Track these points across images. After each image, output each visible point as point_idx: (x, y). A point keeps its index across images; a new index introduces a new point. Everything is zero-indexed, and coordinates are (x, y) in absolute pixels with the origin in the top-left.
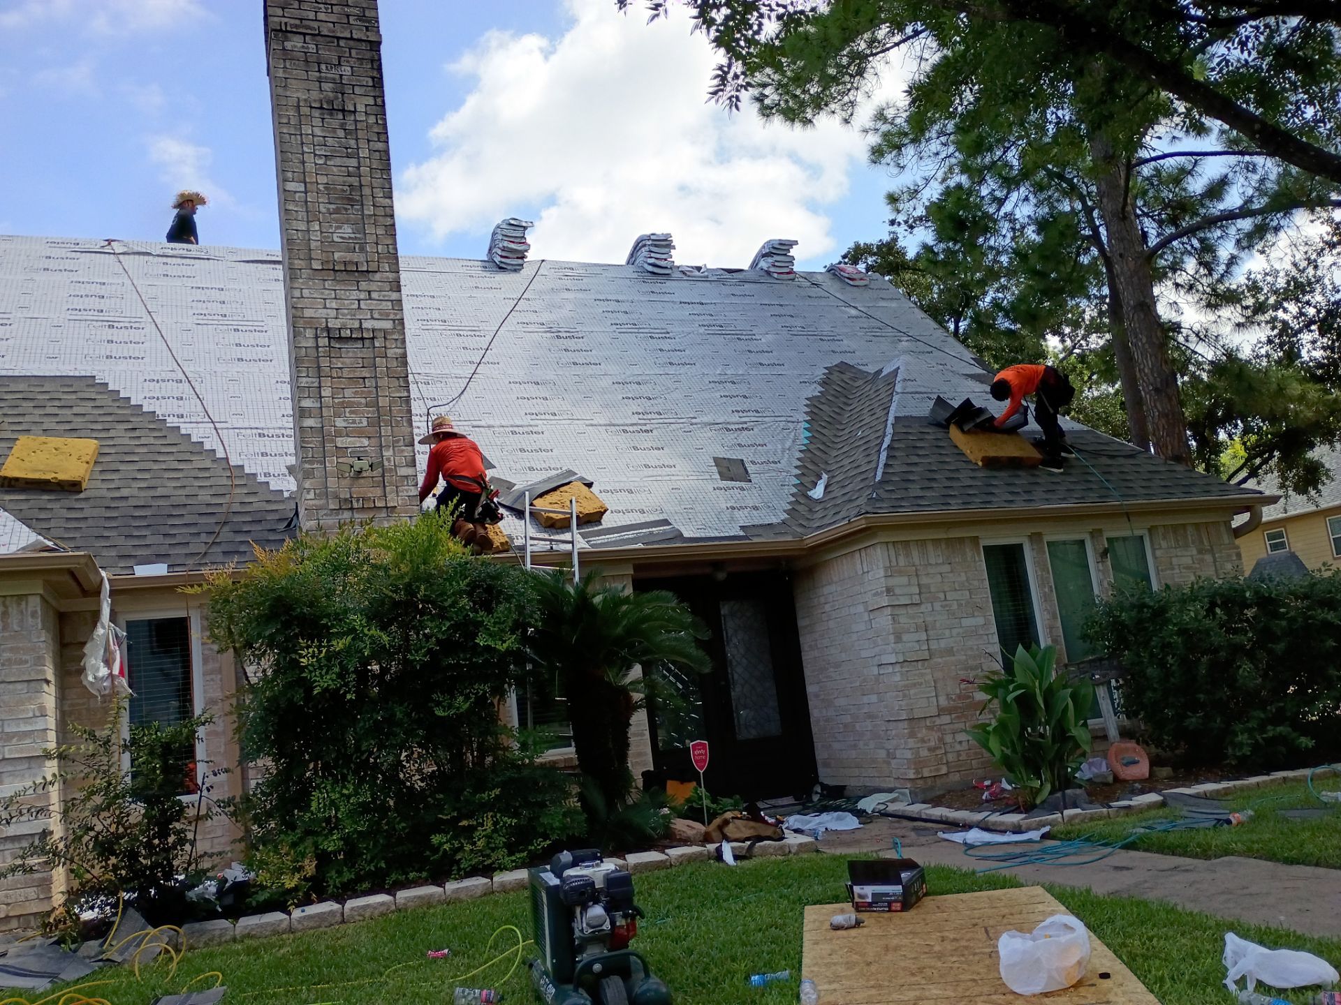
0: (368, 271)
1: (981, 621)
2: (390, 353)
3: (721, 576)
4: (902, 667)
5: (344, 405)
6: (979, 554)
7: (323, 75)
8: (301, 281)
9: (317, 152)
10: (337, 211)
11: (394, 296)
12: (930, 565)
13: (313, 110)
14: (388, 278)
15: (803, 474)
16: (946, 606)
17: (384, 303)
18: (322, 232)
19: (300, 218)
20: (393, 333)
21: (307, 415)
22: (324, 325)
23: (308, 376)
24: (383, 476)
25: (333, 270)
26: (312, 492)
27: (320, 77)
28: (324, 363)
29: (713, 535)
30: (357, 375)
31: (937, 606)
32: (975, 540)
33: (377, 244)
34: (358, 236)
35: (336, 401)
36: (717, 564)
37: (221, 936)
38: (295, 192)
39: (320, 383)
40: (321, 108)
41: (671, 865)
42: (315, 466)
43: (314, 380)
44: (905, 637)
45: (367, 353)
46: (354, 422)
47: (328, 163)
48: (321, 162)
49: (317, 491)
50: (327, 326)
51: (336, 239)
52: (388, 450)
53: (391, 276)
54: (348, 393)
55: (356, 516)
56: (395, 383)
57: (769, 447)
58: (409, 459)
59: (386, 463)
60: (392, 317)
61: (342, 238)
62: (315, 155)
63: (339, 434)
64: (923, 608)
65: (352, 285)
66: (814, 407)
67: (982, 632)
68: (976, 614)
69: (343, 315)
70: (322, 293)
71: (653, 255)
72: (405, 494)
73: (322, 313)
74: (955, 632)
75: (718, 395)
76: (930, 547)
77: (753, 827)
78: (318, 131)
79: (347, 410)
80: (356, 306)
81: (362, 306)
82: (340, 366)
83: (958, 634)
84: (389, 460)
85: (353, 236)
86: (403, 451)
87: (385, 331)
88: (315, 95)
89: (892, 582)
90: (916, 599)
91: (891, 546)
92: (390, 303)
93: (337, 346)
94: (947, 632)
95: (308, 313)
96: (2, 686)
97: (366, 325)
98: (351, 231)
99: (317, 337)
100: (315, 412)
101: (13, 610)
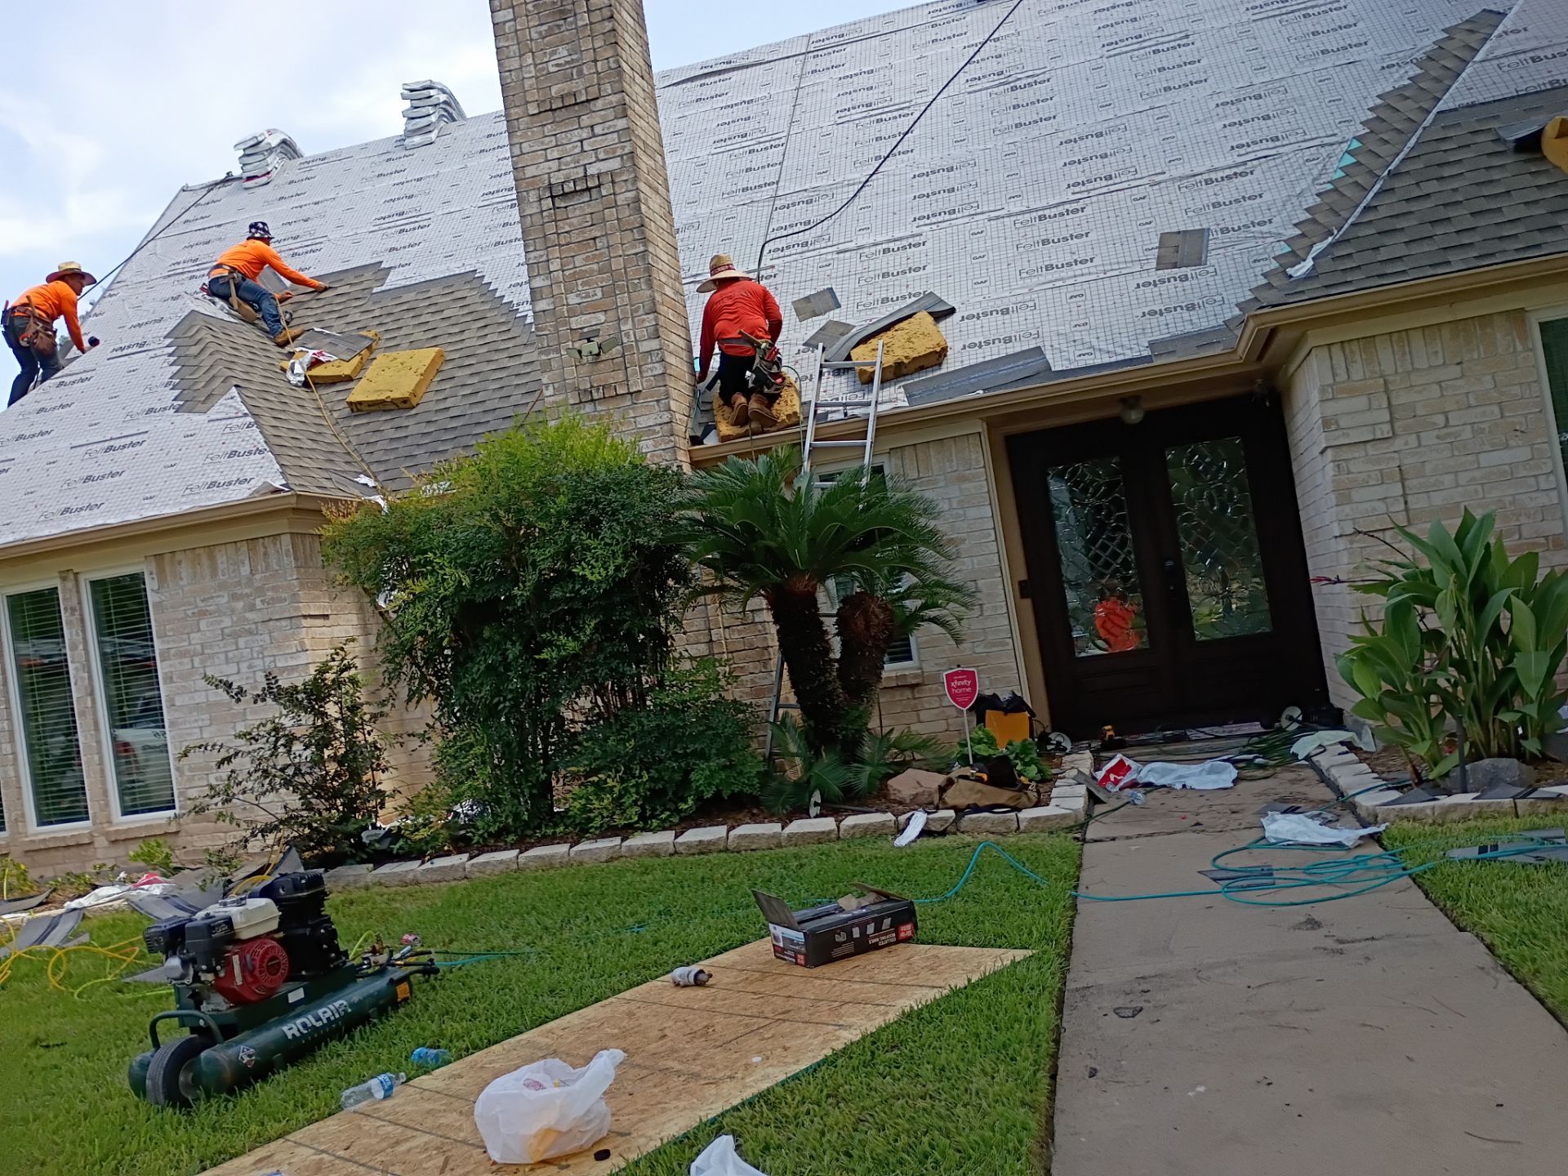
0: (588, 101)
1: (1524, 453)
2: (621, 199)
3: (1134, 416)
4: (1351, 542)
5: (575, 277)
6: (1524, 336)
8: (519, 133)
10: (550, 33)
11: (621, 124)
12: (1415, 370)
14: (611, 102)
15: (1303, 235)
16: (1448, 435)
17: (609, 136)
18: (536, 65)
19: (512, 54)
20: (622, 173)
21: (538, 297)
22: (547, 183)
23: (535, 250)
24: (623, 356)
25: (551, 110)
26: (551, 388)
28: (551, 228)
29: (1098, 362)
30: (587, 236)
31: (1429, 438)
32: (1518, 315)
33: (595, 61)
34: (574, 57)
35: (567, 273)
36: (1129, 401)
37: (355, 882)
38: (505, 23)
39: (548, 255)
42: (551, 356)
43: (541, 253)
44: (1356, 495)
45: (596, 206)
46: (588, 295)
49: (556, 385)
50: (550, 184)
51: (552, 69)
52: (626, 323)
53: (614, 99)
54: (579, 261)
55: (599, 408)
56: (628, 236)
57: (1267, 197)
58: (651, 329)
59: (625, 340)
60: (619, 152)
61: (557, 65)
63: (572, 313)
64: (1398, 444)
65: (573, 125)
67: (1525, 473)
68: (1512, 443)
69: (567, 164)
70: (543, 143)
72: (650, 373)
73: (545, 167)
74: (1463, 478)
75: (1219, 125)
76: (1417, 339)
79: (580, 282)
80: (578, 150)
81: (586, 148)
82: (567, 229)
83: (1473, 479)
84: (627, 335)
85: (568, 59)
86: (644, 320)
87: (612, 173)
89: (1332, 408)
90: (1385, 431)
91: (1336, 349)
92: (615, 135)
93: (563, 205)
94: (1448, 480)
95: (530, 172)
96: (271, 623)
97: (592, 170)
98: (566, 53)
99: (540, 200)
100: (546, 291)
101: (271, 550)
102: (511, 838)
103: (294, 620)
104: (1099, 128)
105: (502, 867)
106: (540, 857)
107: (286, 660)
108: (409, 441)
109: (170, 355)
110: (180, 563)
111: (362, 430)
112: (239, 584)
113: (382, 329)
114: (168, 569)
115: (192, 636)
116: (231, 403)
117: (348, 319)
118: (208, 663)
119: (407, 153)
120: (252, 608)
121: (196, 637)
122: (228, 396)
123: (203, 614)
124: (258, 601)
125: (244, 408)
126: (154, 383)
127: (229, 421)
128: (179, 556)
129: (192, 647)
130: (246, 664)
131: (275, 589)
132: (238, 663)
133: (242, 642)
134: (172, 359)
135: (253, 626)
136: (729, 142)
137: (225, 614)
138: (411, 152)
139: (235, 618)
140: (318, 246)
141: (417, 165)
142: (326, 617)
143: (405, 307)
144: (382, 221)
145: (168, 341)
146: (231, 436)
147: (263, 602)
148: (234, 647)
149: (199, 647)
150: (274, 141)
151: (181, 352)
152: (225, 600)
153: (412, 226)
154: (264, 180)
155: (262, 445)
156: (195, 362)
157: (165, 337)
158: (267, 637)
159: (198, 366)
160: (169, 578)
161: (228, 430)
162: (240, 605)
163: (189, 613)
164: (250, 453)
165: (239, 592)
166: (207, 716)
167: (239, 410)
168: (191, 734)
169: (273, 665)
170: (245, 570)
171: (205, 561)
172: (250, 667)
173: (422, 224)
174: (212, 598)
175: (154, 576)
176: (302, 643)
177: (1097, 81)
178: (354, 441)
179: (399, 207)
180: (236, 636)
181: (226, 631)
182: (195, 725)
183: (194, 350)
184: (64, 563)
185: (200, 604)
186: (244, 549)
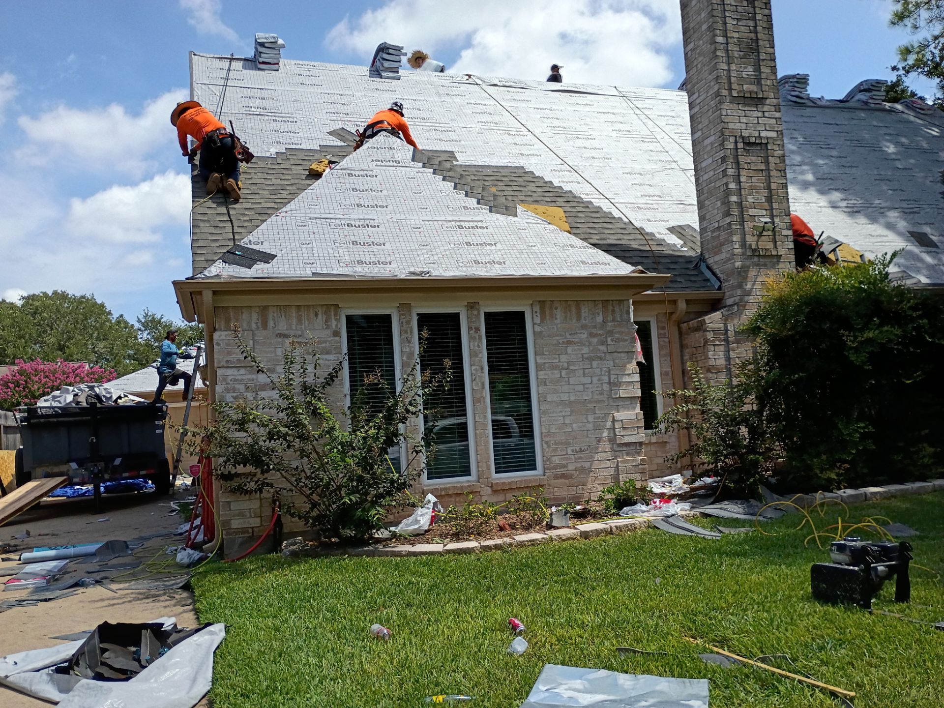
2: (776, 153)
5: (752, 188)
8: (726, 104)
10: (744, 57)
11: (777, 115)
14: (774, 103)
18: (737, 71)
19: (723, 61)
20: (777, 140)
21: (732, 193)
22: (740, 134)
23: (733, 168)
24: (776, 235)
25: (744, 97)
26: (738, 244)
28: (741, 159)
30: (758, 168)
33: (767, 79)
34: (756, 74)
35: (748, 185)
38: (720, 44)
39: (739, 172)
43: (737, 170)
45: (764, 153)
46: (758, 199)
47: (739, 24)
48: (735, 23)
49: (741, 243)
50: (742, 135)
51: (745, 76)
52: (779, 218)
53: (775, 101)
54: (754, 180)
55: (761, 260)
56: (779, 174)
59: (777, 227)
60: (776, 129)
61: (747, 75)
62: (732, 18)
63: (750, 206)
65: (754, 108)
69: (751, 127)
70: (738, 113)
71: (796, 89)
73: (738, 126)
75: (885, 188)
79: (754, 191)
80: (756, 122)
81: (760, 122)
82: (749, 161)
84: (779, 224)
85: (754, 74)
87: (773, 139)
92: (774, 120)
93: (748, 148)
96: (615, 354)
97: (763, 134)
98: (751, 70)
101: (617, 309)
103: (630, 354)
109: (434, 174)
110: (556, 308)
112: (595, 327)
114: (548, 312)
115: (561, 356)
116: (528, 214)
118: (571, 375)
120: (603, 343)
121: (564, 358)
123: (570, 343)
124: (609, 339)
126: (444, 190)
127: (542, 226)
128: (556, 304)
129: (561, 364)
130: (597, 378)
131: (621, 333)
132: (591, 377)
133: (595, 364)
135: (603, 355)
137: (584, 345)
139: (591, 348)
147: (612, 340)
148: (589, 367)
149: (566, 364)
152: (586, 335)
155: (587, 244)
158: (612, 363)
160: (548, 317)
162: (595, 340)
163: (561, 341)
164: (584, 247)
165: (595, 332)
168: (557, 420)
169: (616, 380)
170: (599, 319)
171: (573, 309)
172: (599, 380)
174: (577, 333)
175: (538, 314)
180: (591, 359)
181: (585, 356)
182: (560, 414)
184: (472, 297)
185: (568, 336)
186: (600, 306)
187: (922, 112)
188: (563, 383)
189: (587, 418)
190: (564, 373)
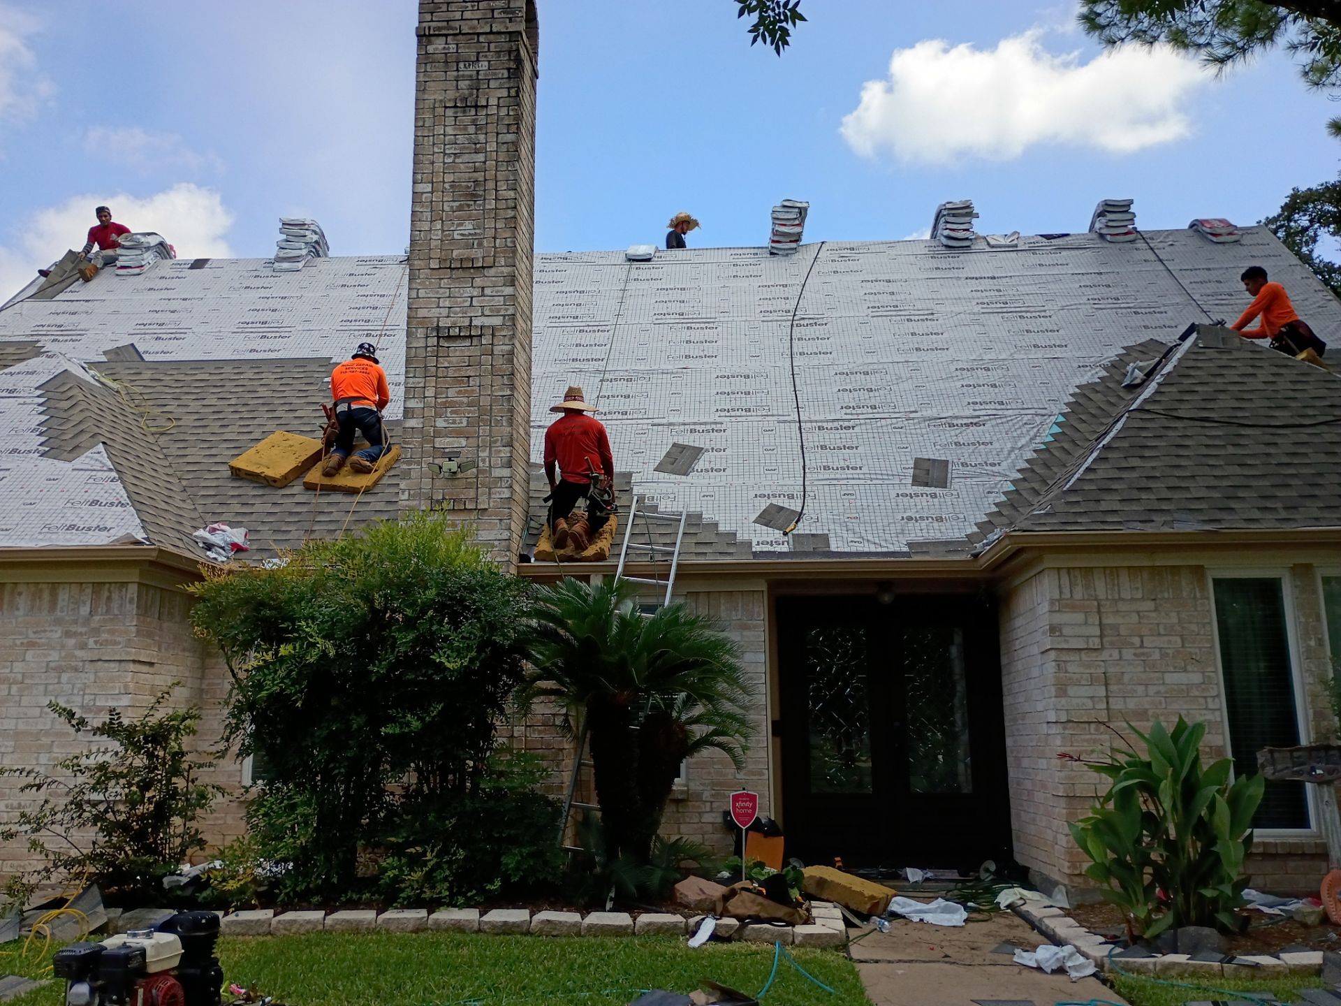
0: (483, 267)
1: (1196, 678)
2: (497, 350)
3: (887, 598)
4: (1064, 729)
5: (446, 405)
6: (1203, 588)
7: (461, 73)
8: (418, 281)
9: (447, 152)
10: (460, 208)
11: (508, 290)
12: (1123, 600)
13: (447, 110)
14: (503, 272)
15: (1024, 479)
16: (1143, 654)
17: (496, 298)
18: (443, 231)
19: (424, 219)
20: (502, 330)
21: (410, 415)
22: (435, 324)
23: (414, 377)
24: (477, 477)
25: (450, 268)
26: (407, 493)
27: (458, 76)
28: (432, 362)
30: (463, 374)
31: (1128, 654)
32: (1198, 571)
33: (495, 238)
34: (478, 231)
35: (439, 401)
36: (884, 584)
38: (423, 193)
39: (425, 383)
40: (455, 107)
41: (634, 934)
42: (412, 467)
43: (420, 380)
44: (1072, 691)
45: (475, 351)
46: (454, 422)
47: (457, 160)
48: (450, 160)
49: (412, 492)
50: (438, 326)
51: (456, 237)
52: (484, 451)
53: (506, 270)
54: (451, 392)
55: (447, 517)
56: (498, 380)
57: (996, 445)
58: (505, 460)
59: (481, 464)
60: (502, 312)
61: (462, 235)
62: (445, 154)
63: (438, 433)
64: (1105, 655)
65: (466, 283)
66: (1084, 394)
67: (1197, 694)
68: (1189, 668)
69: (455, 313)
70: (437, 292)
71: (949, 226)
72: (498, 496)
73: (435, 312)
74: (1152, 690)
75: (959, 384)
76: (1124, 577)
77: (759, 904)
78: (449, 130)
79: (449, 410)
80: (468, 304)
81: (474, 304)
82: (446, 365)
83: (1158, 692)
84: (484, 461)
85: (473, 232)
86: (500, 451)
87: (493, 328)
88: (451, 94)
89: (1059, 619)
90: (1095, 643)
91: (1064, 573)
92: (501, 298)
93: (446, 345)
94: (1140, 689)
95: (422, 313)
96: (100, 663)
97: (476, 322)
98: (471, 227)
99: (427, 337)
100: (417, 412)
101: (115, 596)
102: (316, 899)
103: (123, 664)
104: (866, 369)
105: (309, 926)
106: (348, 921)
107: (107, 701)
108: (253, 517)
109: (40, 405)
110: (20, 594)
111: (210, 501)
112: (75, 622)
113: (237, 416)
114: (6, 599)
115: (15, 664)
116: (96, 457)
117: (205, 402)
118: (26, 693)
119: (274, 274)
120: (83, 646)
121: (19, 667)
122: (94, 450)
123: (31, 645)
124: (91, 641)
125: (109, 464)
126: (21, 427)
127: (94, 473)
128: (21, 588)
129: (13, 675)
130: (65, 698)
131: (111, 632)
133: (65, 677)
134: (41, 409)
135: (81, 664)
136: (562, 320)
137: (53, 649)
138: (278, 274)
139: (63, 654)
140: (182, 336)
141: (284, 285)
142: (151, 664)
143: (260, 401)
144: (245, 325)
145: (39, 392)
146: (95, 486)
147: (96, 642)
148: (56, 681)
149: (20, 677)
150: (153, 241)
151: (51, 404)
152: (58, 635)
153: (273, 335)
154: (137, 271)
155: (125, 499)
156: (65, 415)
157: (36, 389)
158: (92, 677)
159: (67, 420)
161: (91, 481)
162: (72, 642)
163: (18, 642)
164: (112, 504)
165: (74, 630)
166: (13, 743)
167: (104, 465)
169: (92, 703)
170: (84, 611)
171: (46, 596)
173: (282, 334)
174: (45, 631)
176: (126, 686)
177: (864, 333)
178: (200, 509)
179: (262, 316)
180: (60, 670)
181: (52, 665)
183: (66, 405)
185: (31, 635)
186: (89, 591)
187: (1214, 239)
188: (12, 704)
189: (37, 759)
190: (14, 688)
